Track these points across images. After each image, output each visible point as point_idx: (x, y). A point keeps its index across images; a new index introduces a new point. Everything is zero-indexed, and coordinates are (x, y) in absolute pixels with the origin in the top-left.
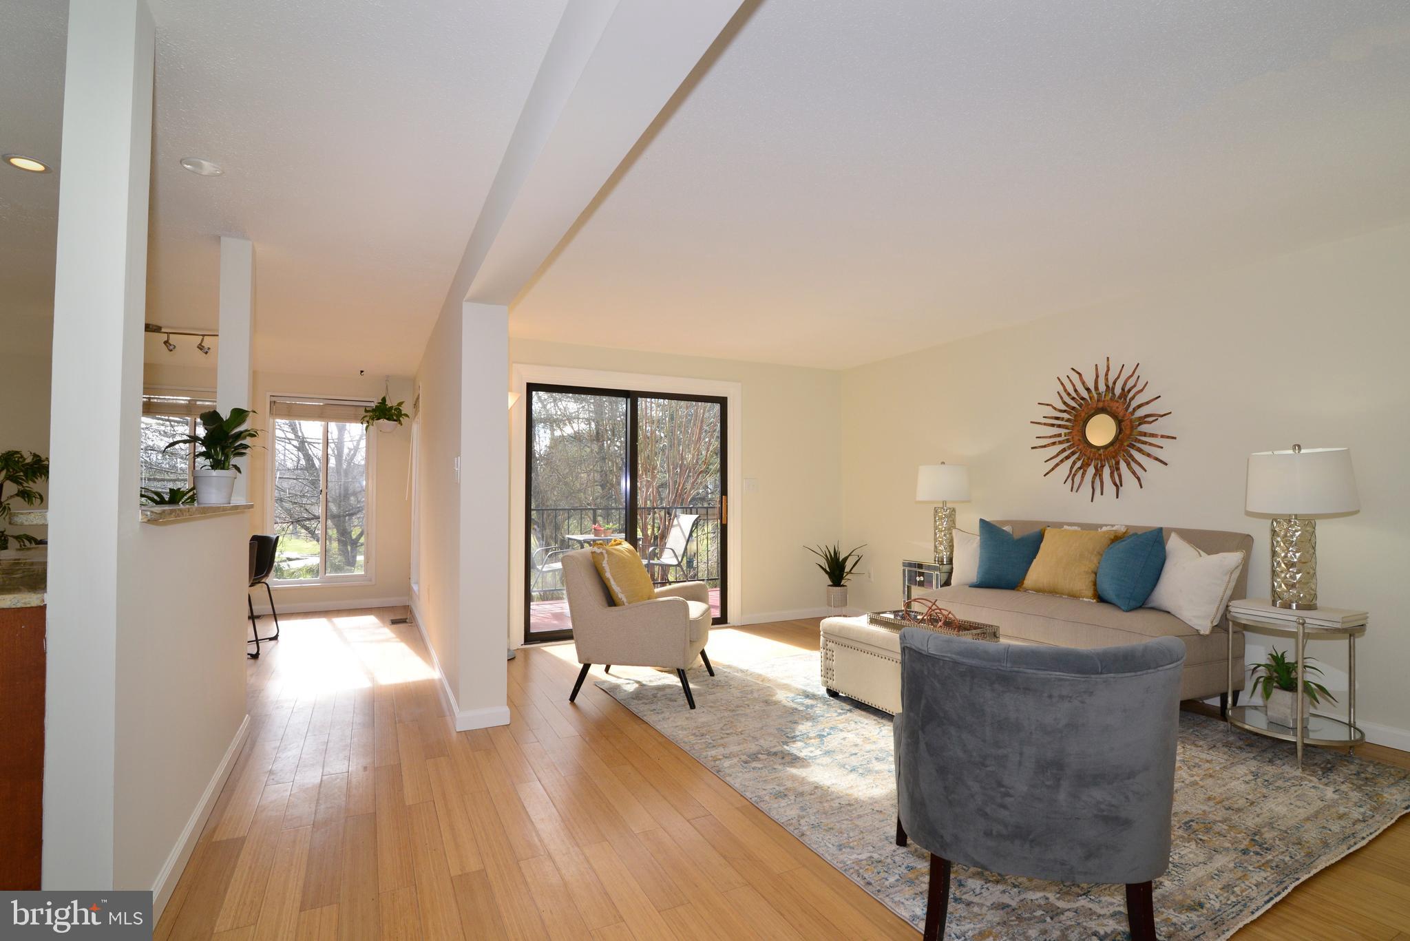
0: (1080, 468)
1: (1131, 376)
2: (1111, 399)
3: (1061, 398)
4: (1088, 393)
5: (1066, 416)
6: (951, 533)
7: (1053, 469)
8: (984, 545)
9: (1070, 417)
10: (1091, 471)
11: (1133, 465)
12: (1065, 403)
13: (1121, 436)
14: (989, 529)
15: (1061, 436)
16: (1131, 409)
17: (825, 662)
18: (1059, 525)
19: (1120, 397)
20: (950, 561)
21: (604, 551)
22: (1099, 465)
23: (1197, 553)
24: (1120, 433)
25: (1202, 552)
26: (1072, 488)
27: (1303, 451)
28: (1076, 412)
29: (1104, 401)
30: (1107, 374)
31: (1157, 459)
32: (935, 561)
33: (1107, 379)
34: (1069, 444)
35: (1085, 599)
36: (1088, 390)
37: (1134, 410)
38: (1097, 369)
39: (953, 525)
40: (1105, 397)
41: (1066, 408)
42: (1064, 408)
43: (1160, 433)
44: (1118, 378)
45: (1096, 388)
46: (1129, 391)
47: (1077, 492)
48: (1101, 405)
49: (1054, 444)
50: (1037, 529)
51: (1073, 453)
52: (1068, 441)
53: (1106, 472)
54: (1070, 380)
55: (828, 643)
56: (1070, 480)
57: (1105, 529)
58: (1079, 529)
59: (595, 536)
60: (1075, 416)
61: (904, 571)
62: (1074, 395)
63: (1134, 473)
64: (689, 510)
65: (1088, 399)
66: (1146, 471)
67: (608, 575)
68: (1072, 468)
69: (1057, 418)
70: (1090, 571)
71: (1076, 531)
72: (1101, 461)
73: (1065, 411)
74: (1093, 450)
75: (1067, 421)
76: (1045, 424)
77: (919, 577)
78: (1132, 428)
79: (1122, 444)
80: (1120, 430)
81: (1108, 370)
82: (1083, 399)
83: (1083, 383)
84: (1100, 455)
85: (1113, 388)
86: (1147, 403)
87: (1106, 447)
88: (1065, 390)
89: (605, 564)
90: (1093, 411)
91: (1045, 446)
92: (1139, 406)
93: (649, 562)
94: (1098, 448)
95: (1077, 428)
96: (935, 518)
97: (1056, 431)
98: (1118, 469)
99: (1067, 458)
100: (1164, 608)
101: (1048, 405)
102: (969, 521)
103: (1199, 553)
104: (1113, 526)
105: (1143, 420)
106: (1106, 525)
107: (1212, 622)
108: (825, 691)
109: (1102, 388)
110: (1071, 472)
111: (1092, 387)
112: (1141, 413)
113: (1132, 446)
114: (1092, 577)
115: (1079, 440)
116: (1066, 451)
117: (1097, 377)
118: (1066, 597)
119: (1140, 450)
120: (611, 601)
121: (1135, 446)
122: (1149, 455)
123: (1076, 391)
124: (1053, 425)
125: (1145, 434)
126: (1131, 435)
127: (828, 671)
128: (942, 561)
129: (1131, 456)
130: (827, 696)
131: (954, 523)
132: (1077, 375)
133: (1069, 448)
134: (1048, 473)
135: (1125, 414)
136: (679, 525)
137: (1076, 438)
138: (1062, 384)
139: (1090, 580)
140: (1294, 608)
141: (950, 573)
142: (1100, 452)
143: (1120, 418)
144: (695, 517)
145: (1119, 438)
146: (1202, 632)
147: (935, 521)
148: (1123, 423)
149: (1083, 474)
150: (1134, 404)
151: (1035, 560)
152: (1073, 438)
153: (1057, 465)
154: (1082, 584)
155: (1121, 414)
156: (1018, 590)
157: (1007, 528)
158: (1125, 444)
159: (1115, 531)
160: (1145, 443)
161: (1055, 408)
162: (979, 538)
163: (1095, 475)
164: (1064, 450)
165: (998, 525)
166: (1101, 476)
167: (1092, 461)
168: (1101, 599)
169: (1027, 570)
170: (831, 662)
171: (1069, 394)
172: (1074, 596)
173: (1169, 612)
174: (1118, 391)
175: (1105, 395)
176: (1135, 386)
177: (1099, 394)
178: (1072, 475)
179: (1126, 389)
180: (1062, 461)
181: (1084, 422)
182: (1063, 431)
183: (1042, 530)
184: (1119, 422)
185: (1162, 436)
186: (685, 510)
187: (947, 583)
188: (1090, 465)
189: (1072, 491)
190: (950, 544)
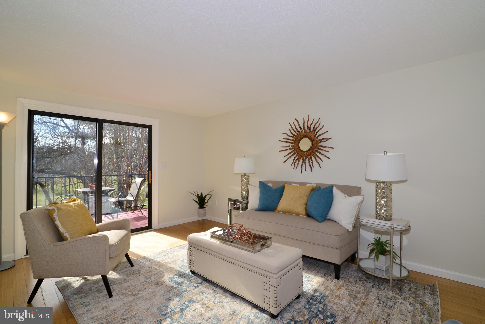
0: (297, 160)
1: (317, 123)
2: (309, 132)
3: (290, 131)
4: (301, 129)
5: (292, 138)
6: (247, 186)
7: (287, 160)
8: (261, 192)
9: (294, 139)
10: (301, 161)
11: (317, 158)
12: (292, 133)
13: (313, 147)
14: (263, 185)
15: (290, 147)
16: (317, 136)
17: (190, 257)
18: (290, 183)
19: (312, 131)
20: (247, 198)
21: (55, 208)
22: (304, 159)
23: (344, 195)
24: (312, 146)
25: (346, 196)
26: (294, 167)
27: (388, 154)
28: (296, 137)
29: (306, 133)
30: (308, 122)
31: (326, 156)
32: (241, 198)
33: (308, 124)
34: (293, 150)
35: (302, 216)
36: (301, 128)
37: (318, 136)
38: (304, 120)
39: (248, 183)
40: (307, 131)
41: (293, 136)
42: (291, 135)
43: (327, 146)
44: (312, 123)
45: (304, 127)
46: (316, 129)
47: (296, 169)
48: (305, 134)
49: (287, 150)
50: (281, 185)
51: (294, 154)
52: (292, 149)
53: (307, 161)
54: (294, 124)
55: (191, 247)
56: (293, 165)
57: (308, 185)
58: (298, 185)
59: (90, 189)
60: (296, 139)
61: (229, 203)
62: (295, 130)
63: (317, 162)
64: (141, 176)
65: (301, 132)
66: (322, 161)
67: (57, 222)
68: (294, 159)
69: (289, 139)
70: (304, 204)
71: (297, 186)
72: (305, 157)
73: (291, 136)
74: (302, 152)
75: (292, 140)
76: (284, 142)
77: (235, 205)
78: (317, 144)
79: (313, 150)
80: (312, 145)
81: (308, 120)
82: (298, 131)
83: (299, 125)
84: (305, 154)
85: (310, 128)
86: (323, 134)
87: (307, 151)
88: (292, 128)
89: (55, 216)
90: (302, 137)
91: (284, 151)
92: (320, 135)
93: (119, 199)
94: (304, 152)
95: (296, 143)
96: (241, 180)
97: (288, 144)
98: (312, 160)
99: (292, 155)
100: (333, 220)
101: (285, 134)
102: (255, 182)
103: (345, 196)
104: (311, 183)
105: (321, 141)
106: (309, 183)
107: (352, 226)
108: (190, 271)
109: (306, 127)
110: (294, 161)
111: (302, 127)
112: (320, 138)
113: (317, 151)
114: (305, 206)
115: (297, 148)
116: (292, 153)
117: (304, 123)
118: (294, 214)
119: (320, 153)
120: (60, 238)
121: (318, 151)
122: (323, 155)
123: (296, 128)
124: (287, 142)
125: (322, 146)
126: (316, 146)
127: (191, 261)
128: (244, 198)
129: (317, 155)
130: (190, 274)
131: (249, 182)
132: (297, 122)
133: (293, 151)
134: (285, 162)
135: (314, 138)
136: (135, 182)
137: (296, 147)
138: (291, 125)
139: (304, 207)
140: (384, 220)
141: (247, 204)
142: (305, 153)
143: (313, 140)
144: (143, 179)
145: (312, 148)
146: (349, 230)
147: (241, 182)
148: (314, 142)
149: (299, 162)
150: (318, 134)
151: (282, 199)
152: (294, 147)
153: (288, 159)
154: (301, 210)
155: (313, 138)
156: (275, 212)
157: (270, 185)
158: (314, 150)
159: (312, 186)
160: (322, 150)
161: (288, 135)
162: (259, 188)
163: (303, 162)
164: (291, 152)
165: (266, 183)
166: (305, 163)
167: (302, 157)
168: (308, 215)
169: (279, 203)
170: (192, 257)
171: (293, 130)
172: (298, 214)
173: (335, 221)
174: (312, 129)
175: (307, 130)
176: (318, 127)
177: (305, 130)
178: (294, 163)
179: (315, 128)
180: (290, 157)
181: (299, 141)
182: (291, 145)
183: (283, 185)
184: (312, 141)
185: (328, 147)
186: (139, 175)
187: (246, 208)
188: (301, 159)
189: (294, 169)
190: (247, 191)
